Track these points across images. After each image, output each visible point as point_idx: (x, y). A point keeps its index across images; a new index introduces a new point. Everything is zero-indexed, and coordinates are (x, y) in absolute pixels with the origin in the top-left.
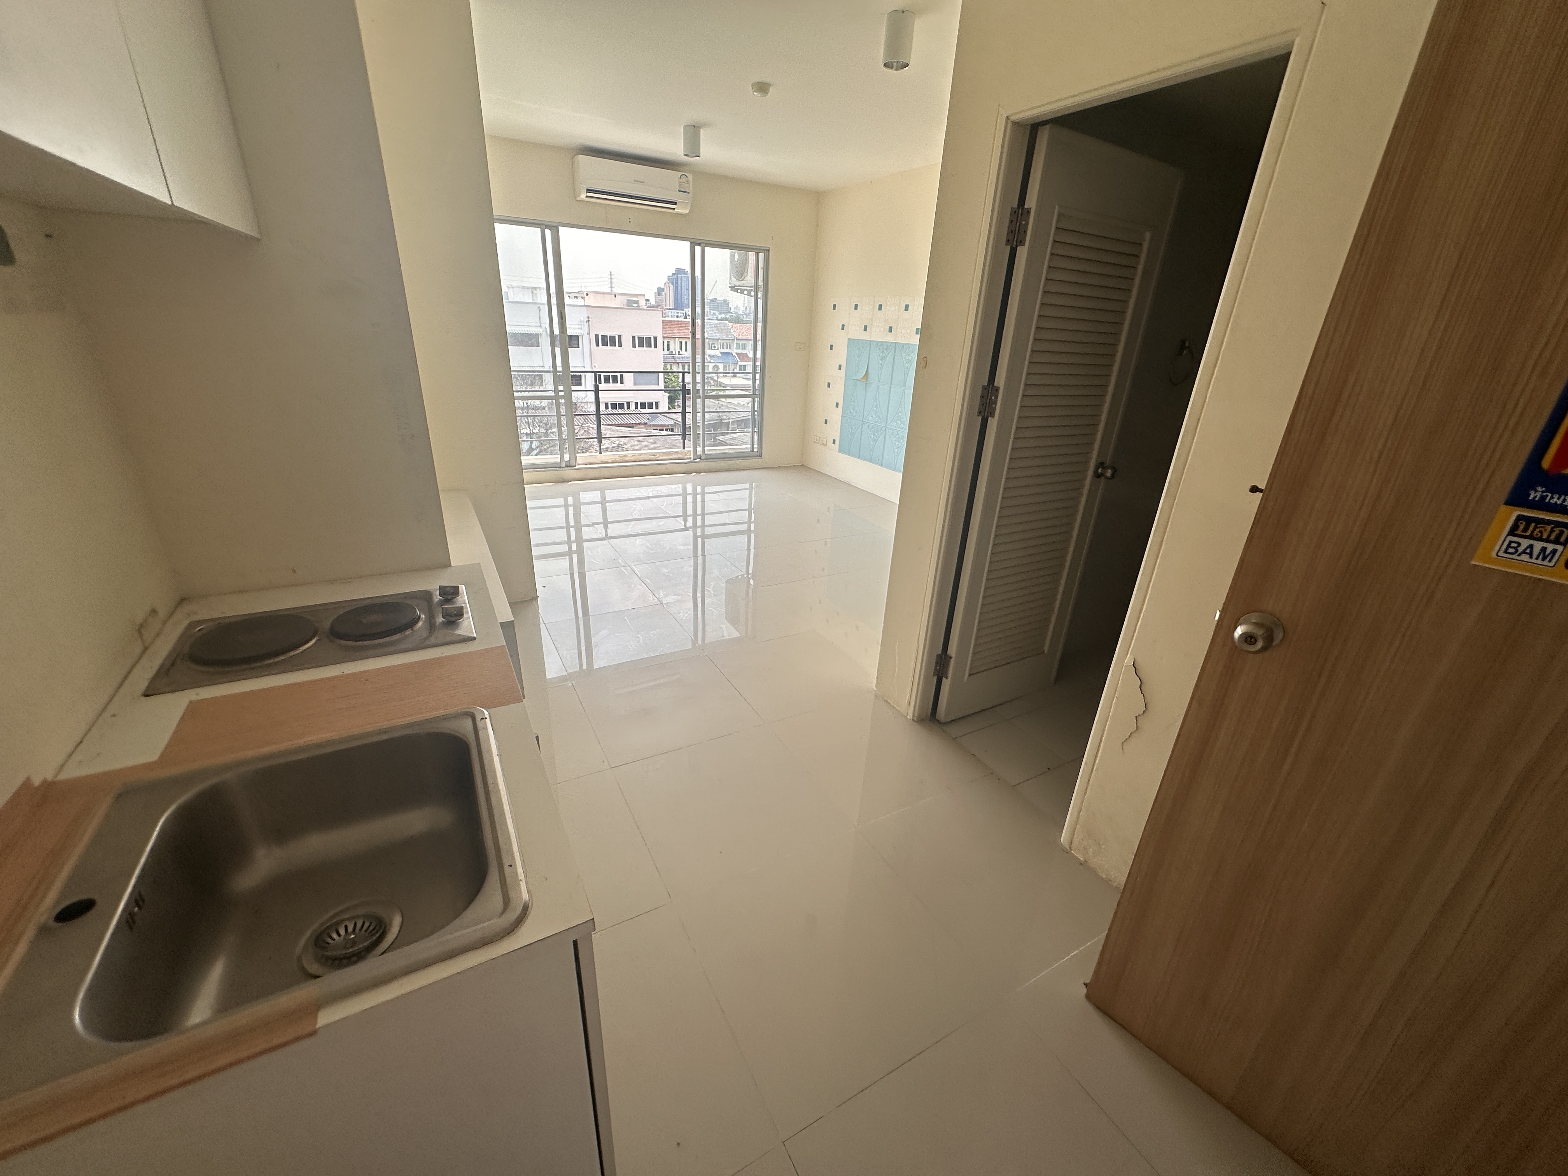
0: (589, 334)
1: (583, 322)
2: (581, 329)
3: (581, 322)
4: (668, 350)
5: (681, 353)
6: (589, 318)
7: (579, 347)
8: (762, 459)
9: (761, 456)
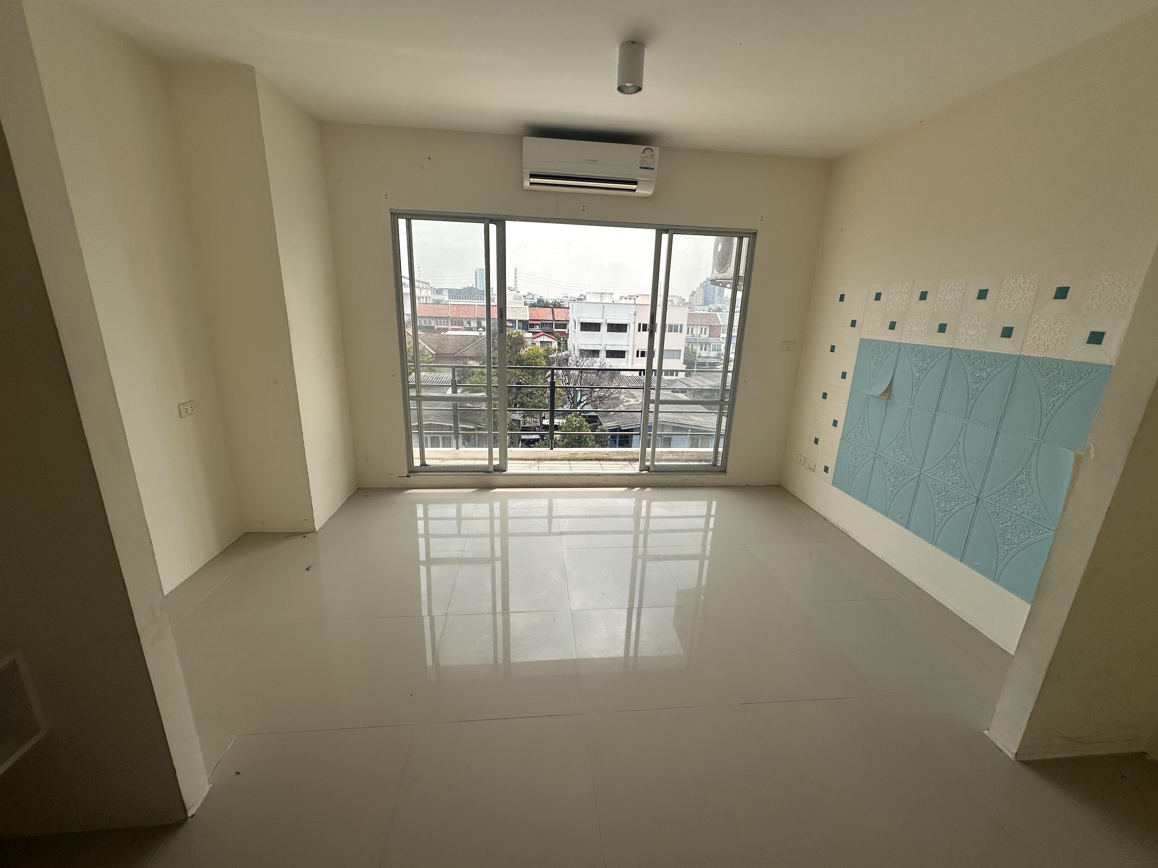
0: (634, 323)
1: (632, 315)
2: (630, 320)
3: (630, 315)
4: (692, 333)
5: (701, 336)
6: (636, 312)
7: (626, 332)
8: (726, 475)
9: (725, 472)
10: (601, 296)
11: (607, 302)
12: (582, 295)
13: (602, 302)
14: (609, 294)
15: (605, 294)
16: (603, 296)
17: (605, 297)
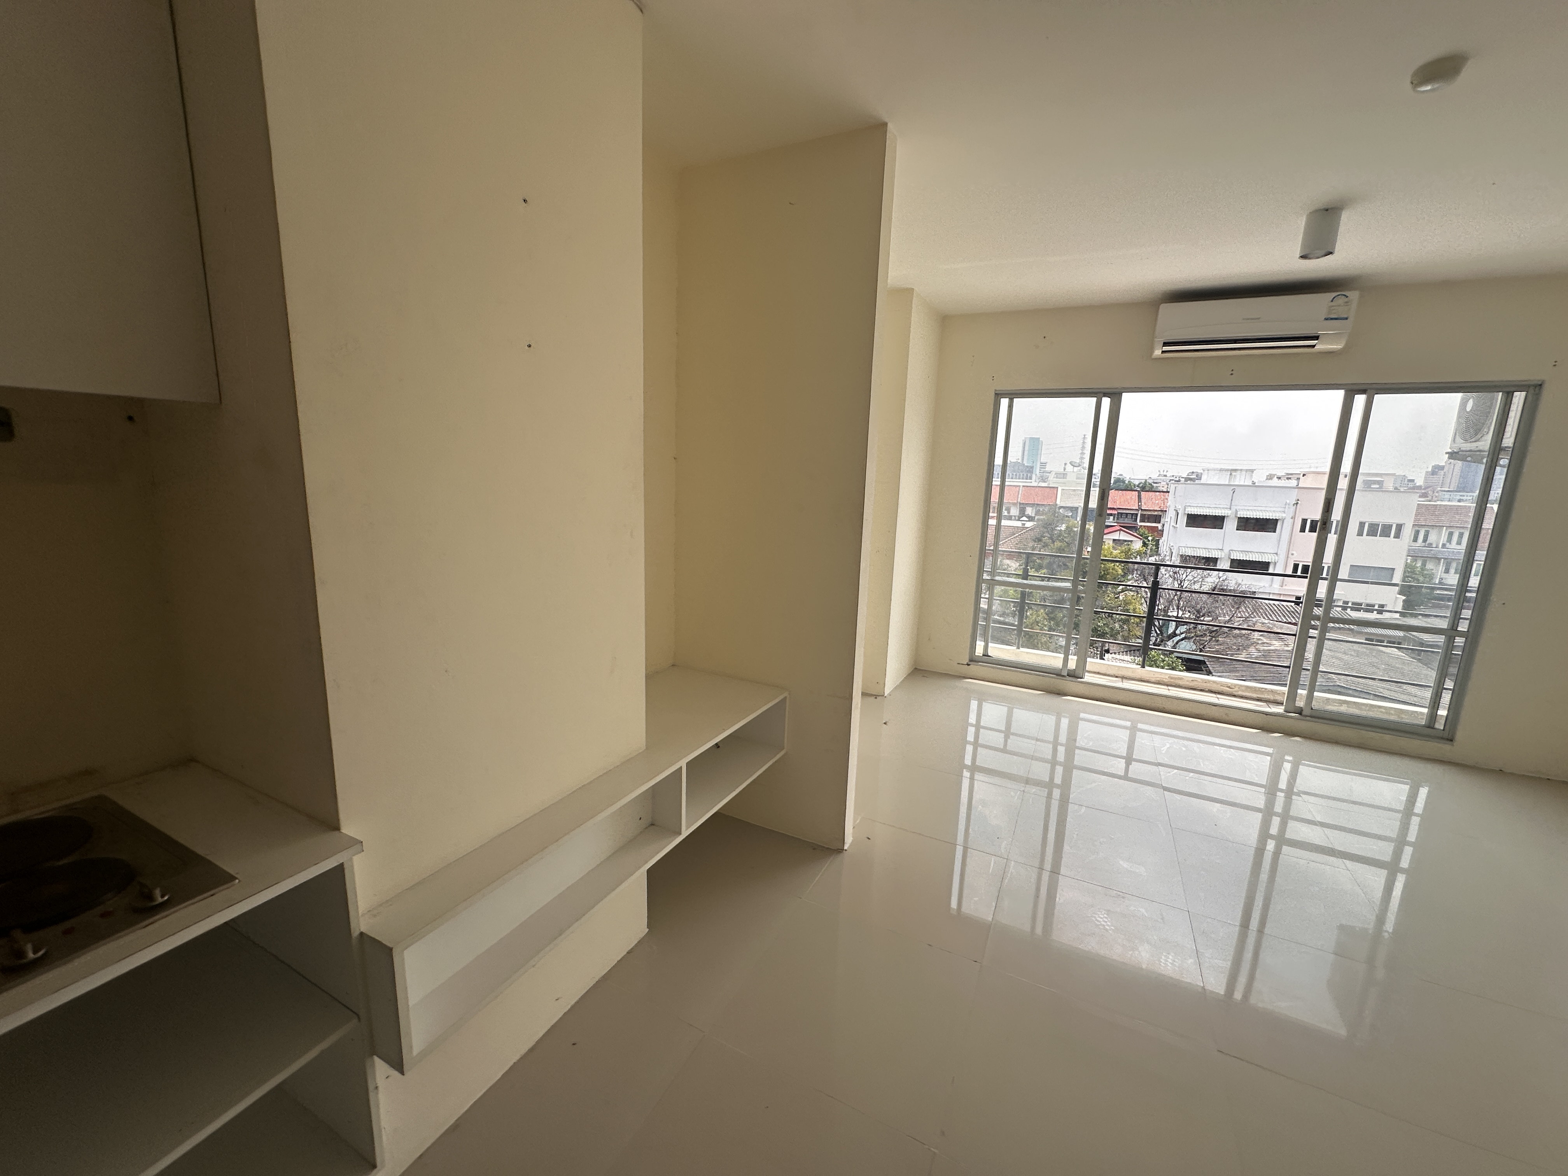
0: (1293, 518)
1: (1289, 504)
2: (1284, 512)
3: (1286, 505)
6: (1298, 500)
7: (1274, 532)
10: (1231, 474)
11: (1242, 483)
12: (1193, 473)
13: (1232, 483)
14: (1247, 471)
15: (1239, 472)
16: (1234, 474)
17: (1238, 476)
